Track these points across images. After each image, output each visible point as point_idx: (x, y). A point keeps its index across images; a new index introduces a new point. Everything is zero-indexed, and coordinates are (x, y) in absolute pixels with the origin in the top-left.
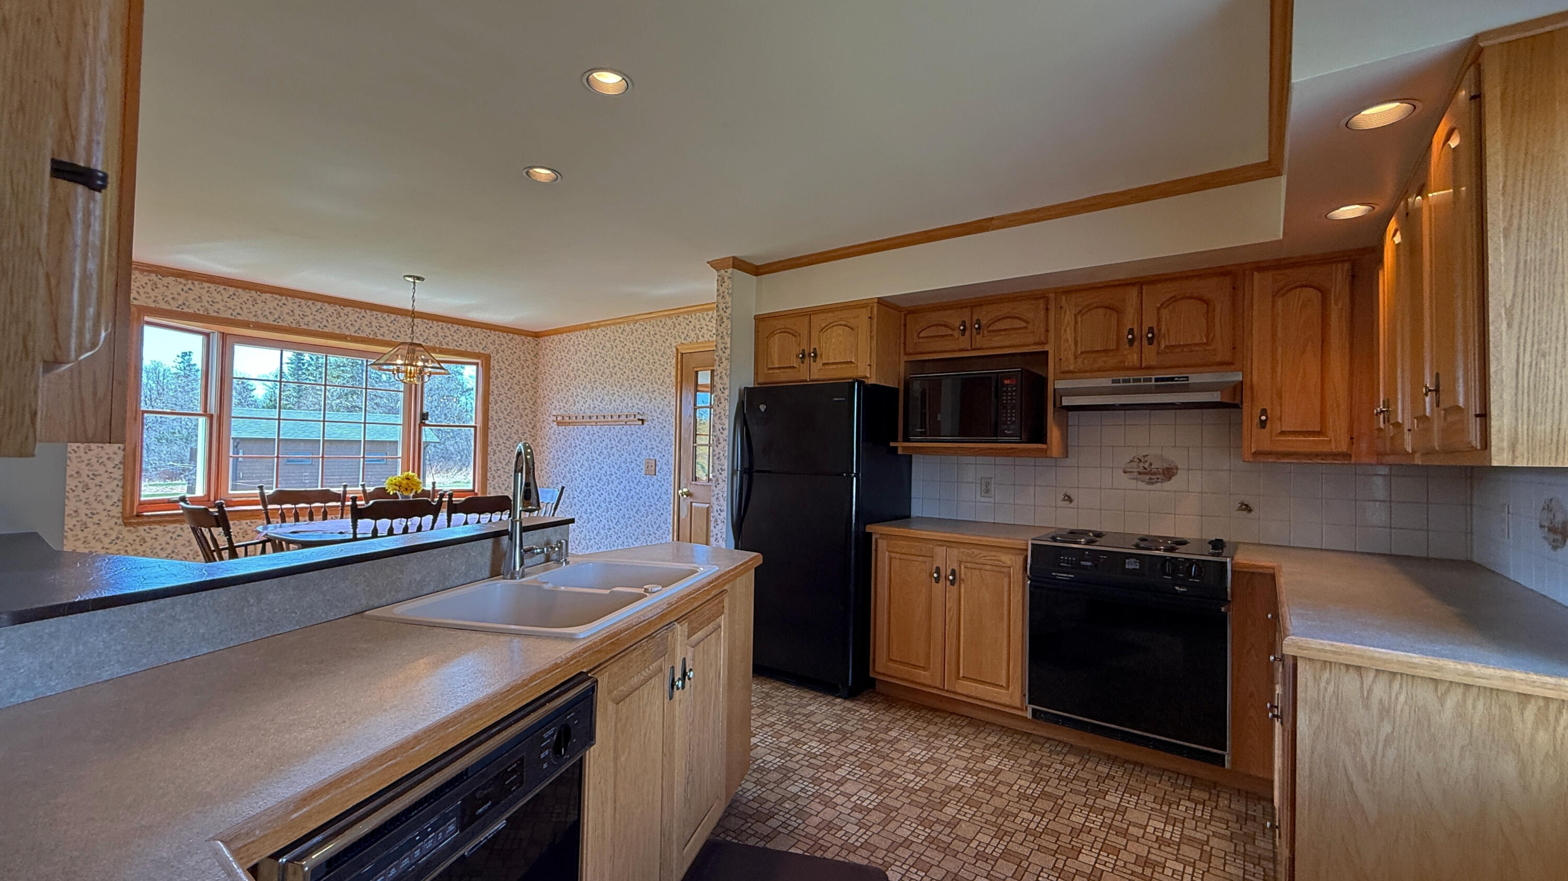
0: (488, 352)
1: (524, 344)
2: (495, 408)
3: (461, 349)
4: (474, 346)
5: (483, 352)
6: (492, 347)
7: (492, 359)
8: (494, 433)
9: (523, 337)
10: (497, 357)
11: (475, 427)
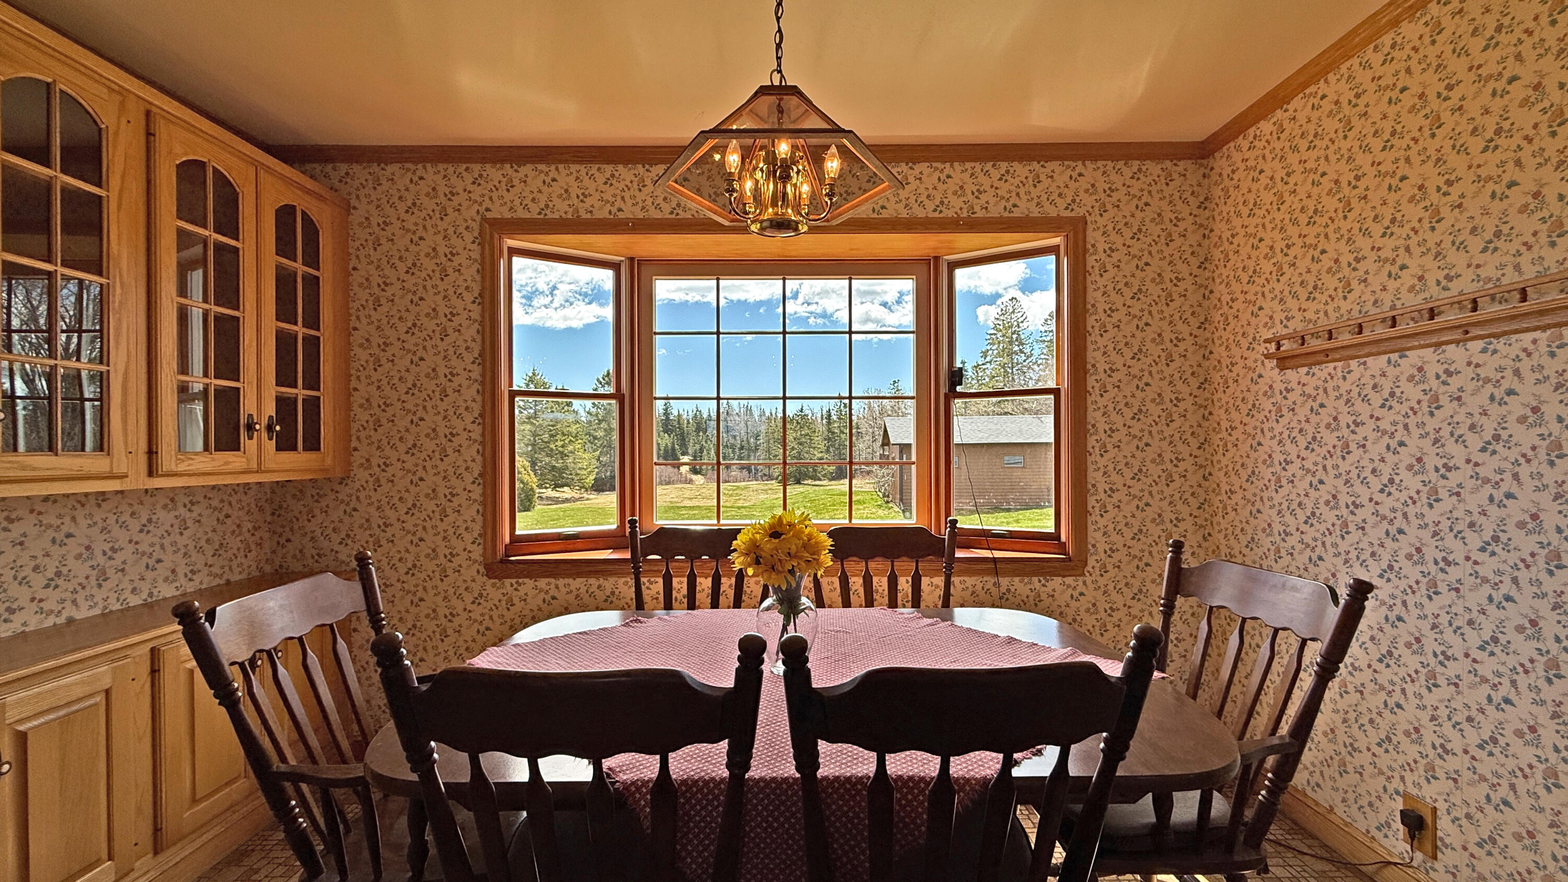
0: (1079, 212)
1: (1169, 181)
2: (1100, 344)
3: (1017, 213)
4: (1047, 204)
5: (1067, 214)
6: (1089, 201)
7: (1090, 227)
8: (1102, 402)
9: (1168, 164)
10: (1101, 221)
11: (1056, 392)
